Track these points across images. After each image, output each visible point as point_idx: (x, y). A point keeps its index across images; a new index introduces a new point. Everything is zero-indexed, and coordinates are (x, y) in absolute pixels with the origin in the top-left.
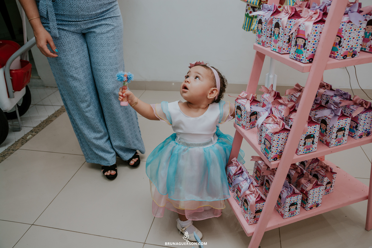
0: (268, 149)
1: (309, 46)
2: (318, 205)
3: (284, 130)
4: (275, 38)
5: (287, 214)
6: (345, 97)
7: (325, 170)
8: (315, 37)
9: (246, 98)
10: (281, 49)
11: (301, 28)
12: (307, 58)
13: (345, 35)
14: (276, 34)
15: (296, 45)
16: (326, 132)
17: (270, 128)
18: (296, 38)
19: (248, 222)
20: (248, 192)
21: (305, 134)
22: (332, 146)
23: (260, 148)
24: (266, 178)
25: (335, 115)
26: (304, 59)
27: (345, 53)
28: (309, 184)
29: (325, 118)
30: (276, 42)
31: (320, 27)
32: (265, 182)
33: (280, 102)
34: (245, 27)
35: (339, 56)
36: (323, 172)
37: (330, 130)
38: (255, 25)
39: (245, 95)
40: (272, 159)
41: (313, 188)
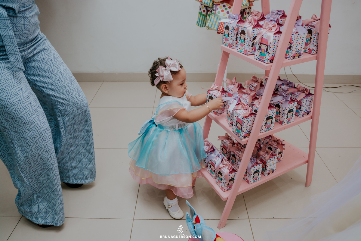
0: (240, 129)
1: (271, 51)
2: (273, 171)
3: (252, 114)
4: (241, 42)
5: (252, 180)
6: (291, 85)
7: (277, 143)
8: (274, 44)
9: (217, 90)
10: (246, 51)
11: (264, 37)
12: (269, 60)
13: (294, 42)
14: (242, 39)
15: (260, 49)
16: (279, 113)
17: (240, 113)
18: (260, 44)
19: (222, 190)
20: (221, 166)
21: (266, 116)
22: (284, 124)
23: (232, 130)
24: (232, 153)
25: (286, 100)
26: (267, 60)
27: (294, 54)
28: (267, 155)
29: (279, 103)
30: (242, 45)
31: (278, 36)
32: (231, 157)
33: (243, 92)
34: (199, 24)
35: (290, 57)
36: (275, 145)
37: (283, 112)
38: (210, 23)
39: (216, 87)
40: (243, 137)
41: (270, 158)
